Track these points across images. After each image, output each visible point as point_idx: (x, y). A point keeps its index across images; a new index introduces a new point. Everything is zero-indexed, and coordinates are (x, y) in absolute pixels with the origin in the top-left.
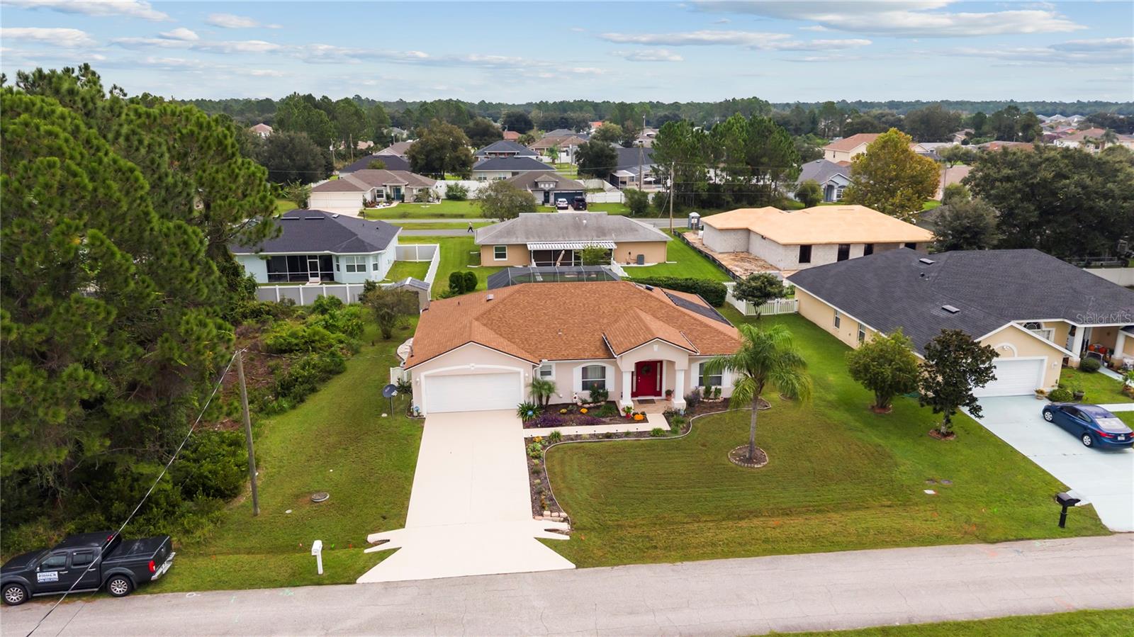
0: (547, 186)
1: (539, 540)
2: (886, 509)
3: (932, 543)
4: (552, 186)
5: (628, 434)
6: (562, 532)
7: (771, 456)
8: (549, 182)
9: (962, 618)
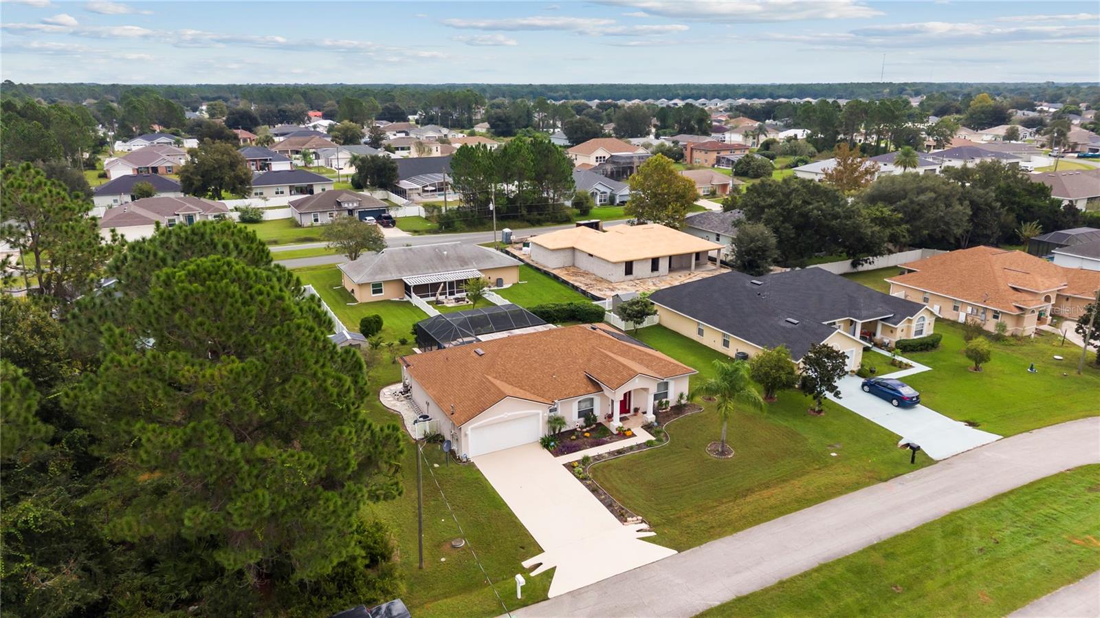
0: (350, 205)
1: (640, 539)
2: (819, 471)
3: (857, 489)
4: (355, 205)
5: (631, 448)
6: (646, 531)
7: (734, 448)
8: (352, 202)
9: (903, 531)
